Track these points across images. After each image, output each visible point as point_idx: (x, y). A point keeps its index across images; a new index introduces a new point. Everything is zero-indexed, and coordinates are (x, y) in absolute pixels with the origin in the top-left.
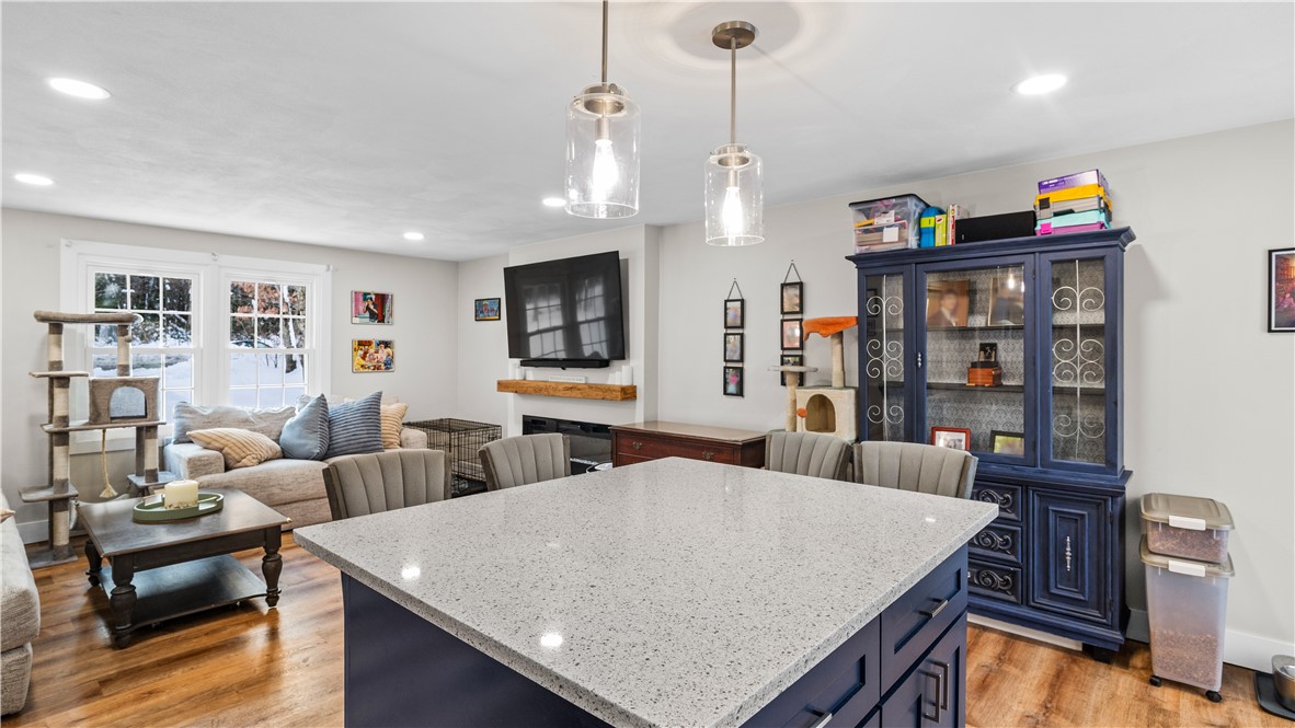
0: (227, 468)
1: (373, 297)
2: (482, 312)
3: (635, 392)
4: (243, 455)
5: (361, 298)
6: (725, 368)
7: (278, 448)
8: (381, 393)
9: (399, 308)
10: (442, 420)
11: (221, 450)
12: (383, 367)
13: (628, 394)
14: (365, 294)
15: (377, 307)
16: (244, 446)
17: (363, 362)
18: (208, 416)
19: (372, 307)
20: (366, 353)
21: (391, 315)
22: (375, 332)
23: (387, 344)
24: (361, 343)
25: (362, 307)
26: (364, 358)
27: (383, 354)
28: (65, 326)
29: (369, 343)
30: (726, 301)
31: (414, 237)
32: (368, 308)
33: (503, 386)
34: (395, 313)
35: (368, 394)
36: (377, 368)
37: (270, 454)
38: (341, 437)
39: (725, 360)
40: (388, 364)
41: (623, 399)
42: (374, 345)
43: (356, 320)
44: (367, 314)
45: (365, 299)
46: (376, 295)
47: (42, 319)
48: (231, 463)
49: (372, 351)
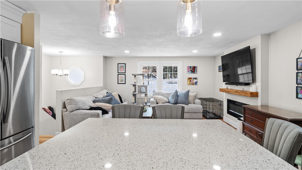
0: (157, 104)
1: (192, 67)
2: (220, 69)
3: (258, 94)
4: (160, 101)
5: (189, 68)
6: (297, 87)
7: (168, 100)
8: (189, 90)
9: (199, 70)
10: (210, 98)
11: (156, 100)
12: (195, 84)
13: (254, 95)
14: (190, 67)
15: (193, 70)
16: (160, 99)
17: (190, 83)
18: (157, 93)
19: (192, 70)
20: (190, 81)
21: (197, 71)
22: (193, 75)
23: (196, 79)
24: (189, 78)
25: (189, 70)
26: (190, 82)
27: (195, 81)
28: (136, 76)
29: (191, 78)
30: (297, 59)
31: (195, 52)
32: (191, 70)
33: (221, 90)
34: (198, 71)
35: (187, 90)
36: (193, 84)
37: (165, 102)
38: (179, 100)
39: (297, 83)
40: (196, 83)
41: (251, 96)
42: (192, 79)
43: (188, 73)
44: (191, 71)
45: (190, 68)
46: (193, 67)
47: (133, 75)
48: (158, 103)
49: (192, 80)
